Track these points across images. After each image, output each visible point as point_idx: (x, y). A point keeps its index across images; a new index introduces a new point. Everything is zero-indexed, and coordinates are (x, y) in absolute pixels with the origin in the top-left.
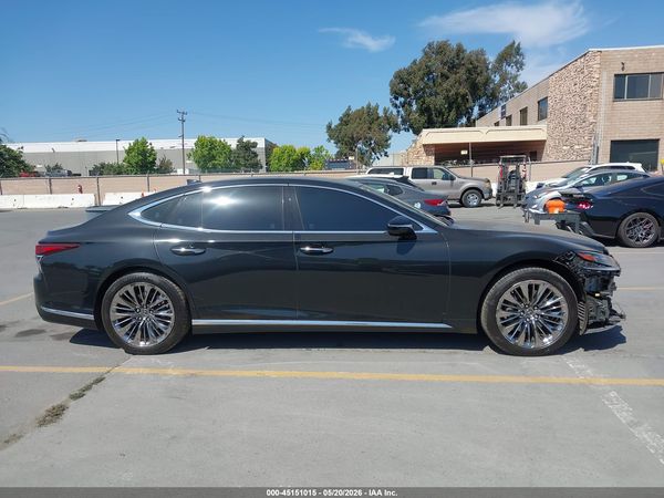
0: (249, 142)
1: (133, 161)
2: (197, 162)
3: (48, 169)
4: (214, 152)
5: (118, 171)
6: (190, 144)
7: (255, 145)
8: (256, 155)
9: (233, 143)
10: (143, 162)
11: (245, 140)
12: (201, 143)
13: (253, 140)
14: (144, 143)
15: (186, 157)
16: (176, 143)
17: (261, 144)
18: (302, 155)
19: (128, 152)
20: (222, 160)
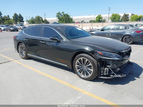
0: (127, 14)
1: (97, 20)
2: (111, 20)
3: (81, 21)
4: (116, 17)
5: (94, 22)
6: (110, 15)
7: (128, 15)
8: (128, 17)
9: (122, 15)
10: (100, 20)
11: (126, 14)
12: (113, 15)
13: (128, 14)
14: (100, 15)
15: (109, 19)
16: (107, 15)
17: (130, 15)
18: (140, 17)
19: (97, 18)
20: (117, 19)
